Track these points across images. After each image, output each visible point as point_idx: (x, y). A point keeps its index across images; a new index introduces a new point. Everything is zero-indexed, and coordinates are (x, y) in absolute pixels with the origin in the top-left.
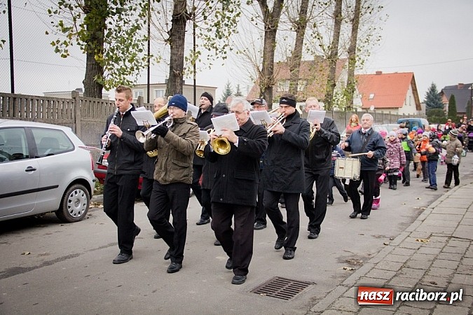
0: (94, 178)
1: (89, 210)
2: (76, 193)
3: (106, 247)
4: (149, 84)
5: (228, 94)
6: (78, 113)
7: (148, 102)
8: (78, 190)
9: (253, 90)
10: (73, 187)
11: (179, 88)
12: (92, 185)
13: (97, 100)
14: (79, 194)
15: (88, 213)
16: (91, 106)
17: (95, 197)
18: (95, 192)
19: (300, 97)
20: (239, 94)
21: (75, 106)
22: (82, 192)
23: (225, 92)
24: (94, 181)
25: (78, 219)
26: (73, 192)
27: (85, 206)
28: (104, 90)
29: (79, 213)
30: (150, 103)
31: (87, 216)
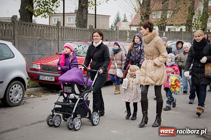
0: (28, 77)
1: (24, 99)
2: (15, 87)
3: (36, 123)
4: (64, 13)
5: (118, 20)
6: (16, 32)
7: (64, 25)
8: (16, 85)
9: (136, 17)
10: (13, 83)
11: (85, 16)
12: (27, 81)
13: (29, 23)
14: (17, 87)
15: (23, 101)
16: (25, 27)
17: (28, 90)
18: (28, 86)
19: (169, 23)
20: (125, 21)
21: (14, 28)
22: (19, 86)
23: (116, 18)
24: (27, 79)
25: (16, 105)
26: (14, 86)
27: (22, 96)
28: (33, 16)
29: (17, 100)
30: (65, 26)
31: (22, 103)
